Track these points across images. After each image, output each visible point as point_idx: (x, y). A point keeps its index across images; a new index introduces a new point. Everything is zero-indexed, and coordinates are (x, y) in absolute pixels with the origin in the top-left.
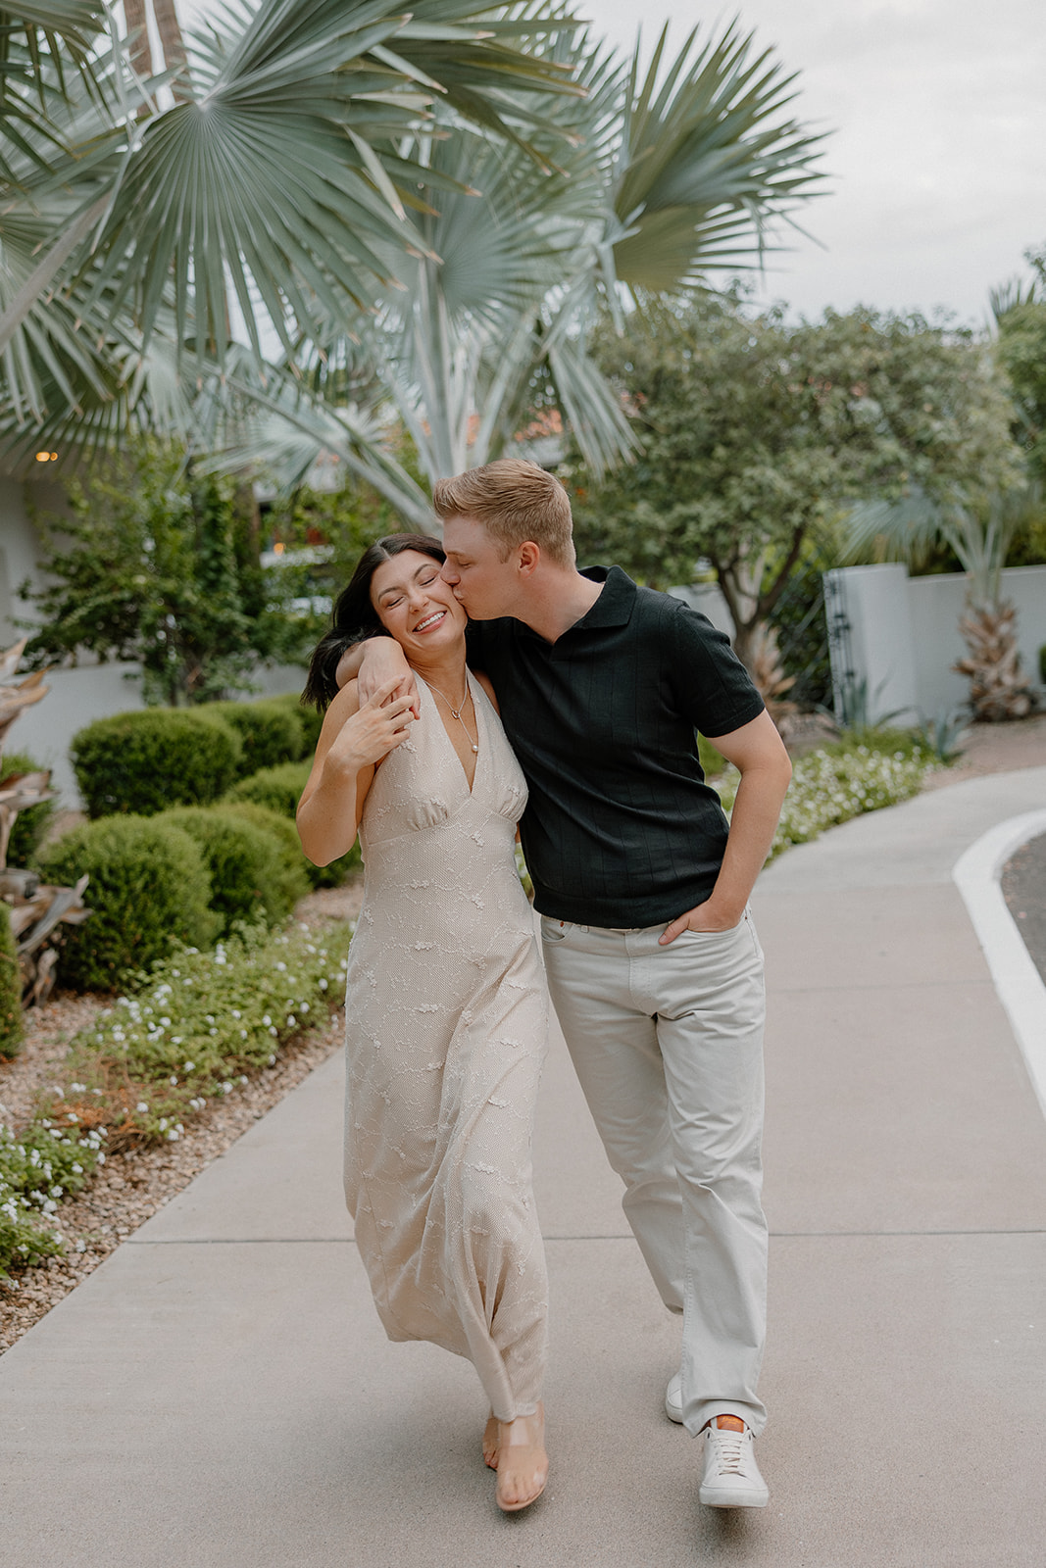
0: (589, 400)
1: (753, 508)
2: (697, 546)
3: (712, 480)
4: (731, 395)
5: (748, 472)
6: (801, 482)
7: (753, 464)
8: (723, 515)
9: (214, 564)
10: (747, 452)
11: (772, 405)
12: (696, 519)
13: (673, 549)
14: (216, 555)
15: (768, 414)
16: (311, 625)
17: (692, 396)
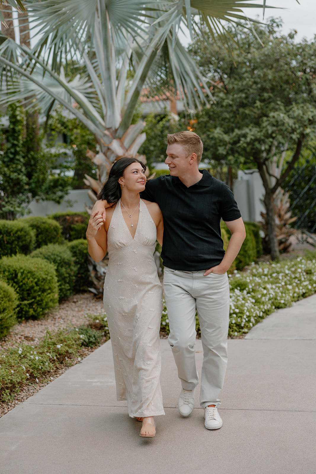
0: (188, 75)
1: (273, 132)
2: (244, 149)
3: (255, 118)
4: (265, 75)
5: (272, 114)
6: (299, 120)
7: (276, 110)
8: (259, 135)
9: (12, 150)
10: (272, 105)
11: (287, 82)
12: (245, 136)
13: (232, 151)
14: (14, 145)
15: (285, 86)
16: (60, 182)
17: (246, 75)
